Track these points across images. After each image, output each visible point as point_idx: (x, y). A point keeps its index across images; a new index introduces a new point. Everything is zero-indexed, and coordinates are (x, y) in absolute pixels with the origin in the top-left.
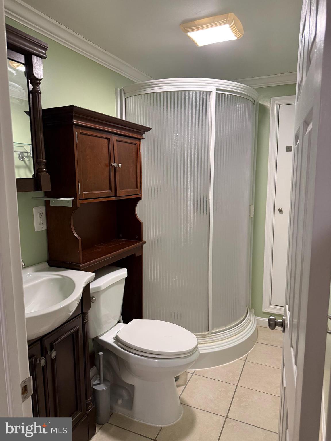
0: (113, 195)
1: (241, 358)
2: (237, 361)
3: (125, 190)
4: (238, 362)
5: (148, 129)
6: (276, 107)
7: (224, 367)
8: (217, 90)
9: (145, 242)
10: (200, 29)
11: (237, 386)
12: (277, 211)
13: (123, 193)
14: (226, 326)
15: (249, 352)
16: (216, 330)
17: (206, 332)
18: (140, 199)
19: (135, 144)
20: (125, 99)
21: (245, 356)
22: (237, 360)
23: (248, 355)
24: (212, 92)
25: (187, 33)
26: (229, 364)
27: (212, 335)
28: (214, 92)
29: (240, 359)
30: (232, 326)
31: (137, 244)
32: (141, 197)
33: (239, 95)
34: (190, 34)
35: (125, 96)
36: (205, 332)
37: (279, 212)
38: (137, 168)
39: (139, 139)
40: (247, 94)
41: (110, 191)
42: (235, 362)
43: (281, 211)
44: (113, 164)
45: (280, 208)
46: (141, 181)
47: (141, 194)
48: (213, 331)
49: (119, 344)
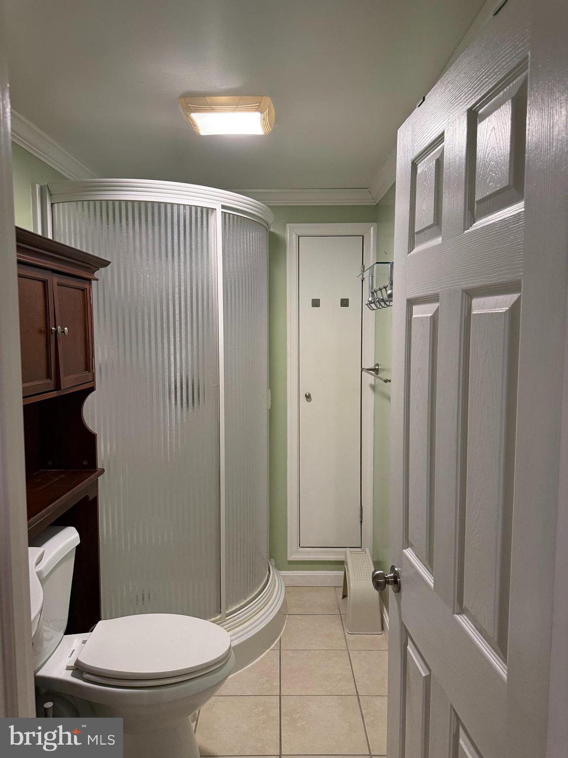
0: (52, 389)
1: (272, 647)
2: (268, 654)
3: (73, 376)
4: (267, 656)
5: (105, 263)
6: (295, 238)
7: (249, 670)
8: (223, 207)
9: (103, 471)
10: (213, 110)
11: (280, 696)
12: (303, 398)
13: (69, 383)
14: (246, 599)
15: (281, 634)
16: (231, 608)
17: (217, 616)
18: (92, 389)
19: (83, 290)
20: (52, 204)
21: (277, 642)
22: (267, 651)
23: (280, 639)
24: (216, 209)
25: (191, 113)
26: (257, 663)
27: (227, 618)
28: (219, 211)
29: (270, 649)
30: (253, 595)
31: (92, 476)
32: (93, 387)
33: (252, 217)
34: (194, 116)
35: (51, 199)
36: (215, 617)
37: (305, 398)
38: (86, 334)
39: (89, 280)
40: (262, 216)
41: (49, 381)
42: (264, 657)
43: (308, 397)
44: (53, 328)
45: (307, 392)
46: (93, 357)
47: (93, 381)
48: (227, 612)
49: (86, 676)
